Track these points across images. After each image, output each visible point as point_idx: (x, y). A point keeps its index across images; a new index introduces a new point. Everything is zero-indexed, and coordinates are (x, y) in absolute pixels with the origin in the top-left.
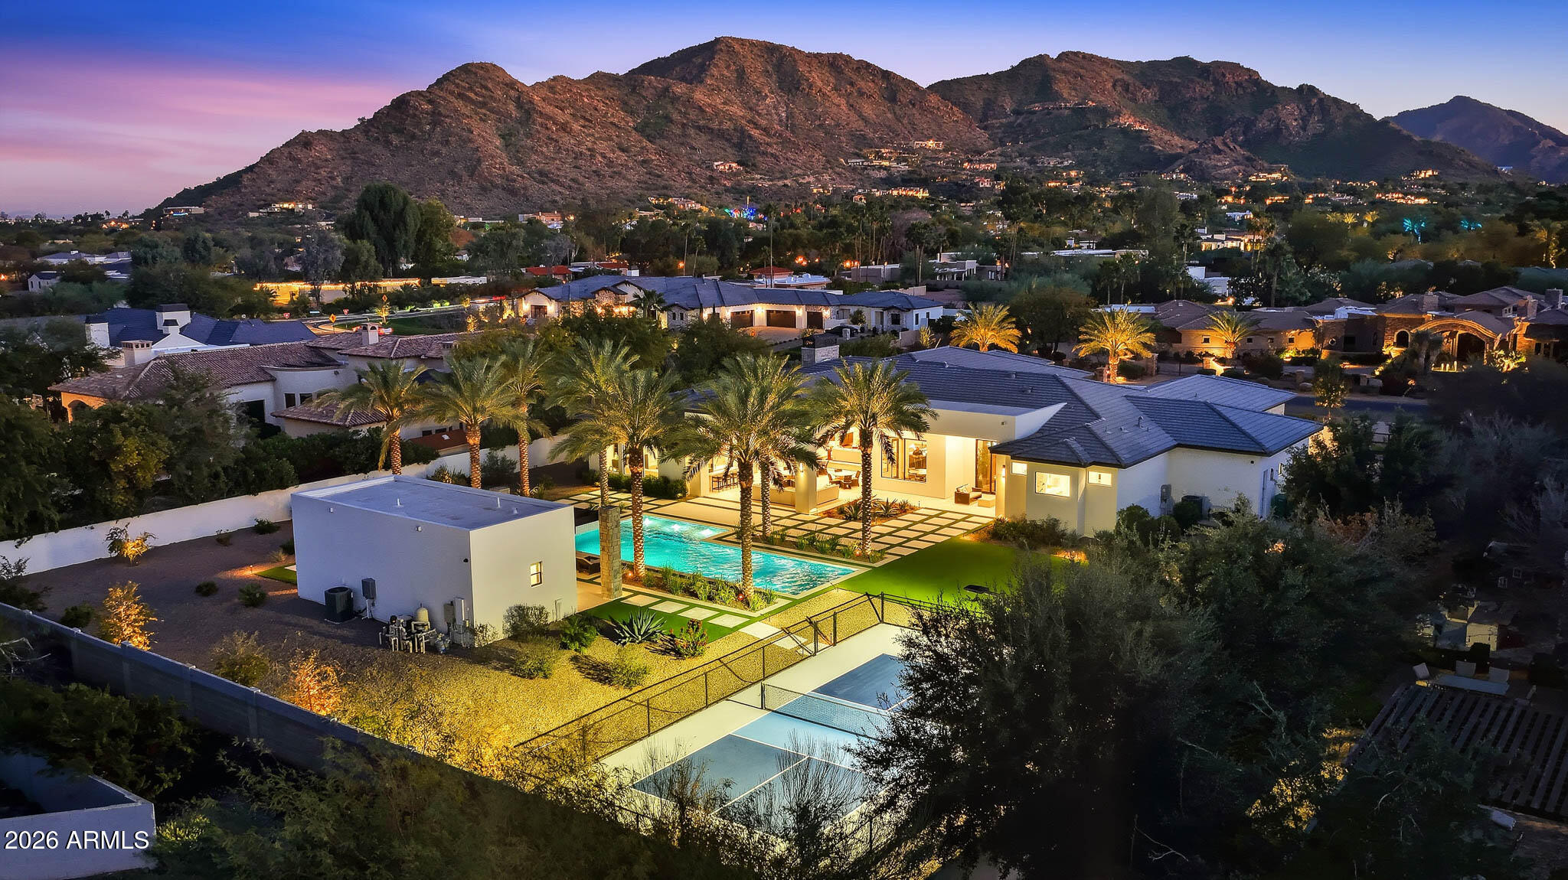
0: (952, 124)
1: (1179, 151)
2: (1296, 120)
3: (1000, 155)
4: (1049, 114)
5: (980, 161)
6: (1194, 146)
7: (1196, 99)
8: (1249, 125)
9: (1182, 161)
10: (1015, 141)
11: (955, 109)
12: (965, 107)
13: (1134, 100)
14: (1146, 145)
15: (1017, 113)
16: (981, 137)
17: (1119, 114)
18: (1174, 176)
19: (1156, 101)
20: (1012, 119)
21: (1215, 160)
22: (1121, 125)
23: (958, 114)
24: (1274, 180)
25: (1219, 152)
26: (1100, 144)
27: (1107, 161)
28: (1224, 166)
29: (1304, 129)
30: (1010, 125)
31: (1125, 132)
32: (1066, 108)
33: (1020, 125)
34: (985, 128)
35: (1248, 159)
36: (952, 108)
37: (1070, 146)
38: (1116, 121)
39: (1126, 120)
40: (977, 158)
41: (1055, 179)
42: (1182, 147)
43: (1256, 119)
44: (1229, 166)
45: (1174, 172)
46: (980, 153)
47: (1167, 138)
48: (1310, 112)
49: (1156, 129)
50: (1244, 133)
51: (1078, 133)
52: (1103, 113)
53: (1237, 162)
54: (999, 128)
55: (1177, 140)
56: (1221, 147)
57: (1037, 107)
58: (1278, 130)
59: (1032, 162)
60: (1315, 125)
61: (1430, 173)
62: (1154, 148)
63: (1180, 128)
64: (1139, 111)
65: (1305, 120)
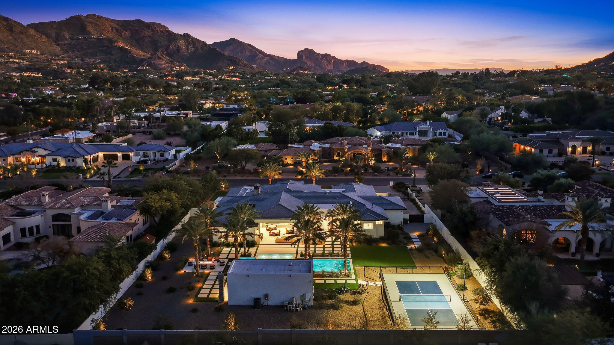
0: (42, 43)
1: (143, 57)
2: (184, 46)
3: (67, 57)
4: (87, 40)
5: (59, 59)
6: (148, 55)
7: (146, 37)
8: (167, 48)
9: (146, 61)
10: (73, 52)
11: (43, 36)
12: (48, 36)
13: (121, 36)
14: (130, 55)
15: (72, 39)
16: (57, 49)
17: (117, 41)
18: (144, 68)
19: (130, 37)
20: (70, 42)
21: (158, 62)
22: (119, 46)
23: (44, 39)
24: (182, 70)
25: (160, 58)
26: (111, 54)
27: (115, 61)
28: (163, 64)
29: (188, 50)
30: (69, 44)
31: (121, 49)
32: (94, 38)
33: (74, 44)
34: (58, 45)
35: (171, 61)
36: (41, 36)
37: (98, 54)
38: (116, 44)
39: (121, 44)
40: (57, 58)
41: (95, 68)
42: (144, 56)
43: (170, 45)
44: (165, 64)
45: (144, 66)
46: (58, 56)
47: (137, 52)
48: (189, 44)
49: (133, 48)
50: (166, 51)
51: (101, 49)
52: (111, 41)
53: (167, 63)
54: (64, 45)
55: (141, 53)
56: (161, 57)
57: (80, 37)
58: (178, 50)
59: (82, 60)
60: (191, 49)
61: (232, 67)
62: (134, 56)
63: (141, 48)
64: (125, 40)
65: (187, 46)
